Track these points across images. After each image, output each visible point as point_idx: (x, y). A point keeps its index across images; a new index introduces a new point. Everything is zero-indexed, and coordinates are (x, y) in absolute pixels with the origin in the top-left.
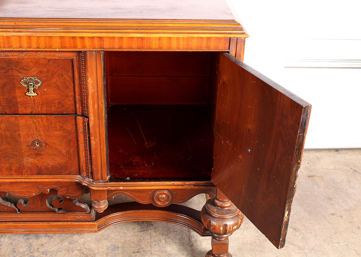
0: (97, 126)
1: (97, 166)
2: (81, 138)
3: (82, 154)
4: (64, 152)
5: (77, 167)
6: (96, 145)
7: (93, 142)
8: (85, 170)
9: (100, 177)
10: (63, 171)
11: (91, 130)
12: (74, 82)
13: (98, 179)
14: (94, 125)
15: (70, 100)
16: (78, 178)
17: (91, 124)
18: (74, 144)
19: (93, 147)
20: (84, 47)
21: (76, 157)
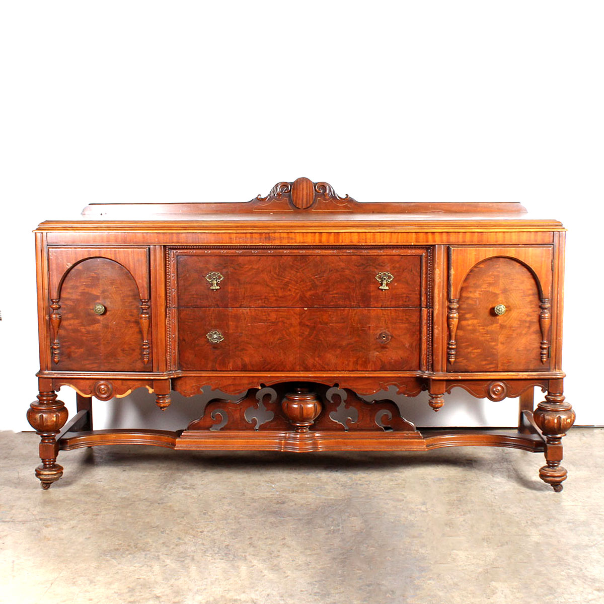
0: (441, 314)
1: (437, 356)
2: (424, 329)
3: (424, 346)
4: (407, 345)
5: (418, 361)
6: (439, 334)
7: (436, 331)
8: (425, 364)
9: (440, 368)
10: (404, 366)
11: (435, 319)
12: (421, 277)
13: (438, 371)
14: (438, 313)
15: (416, 294)
16: (418, 373)
17: (436, 312)
18: (417, 336)
19: (436, 335)
20: (435, 241)
21: (418, 350)
